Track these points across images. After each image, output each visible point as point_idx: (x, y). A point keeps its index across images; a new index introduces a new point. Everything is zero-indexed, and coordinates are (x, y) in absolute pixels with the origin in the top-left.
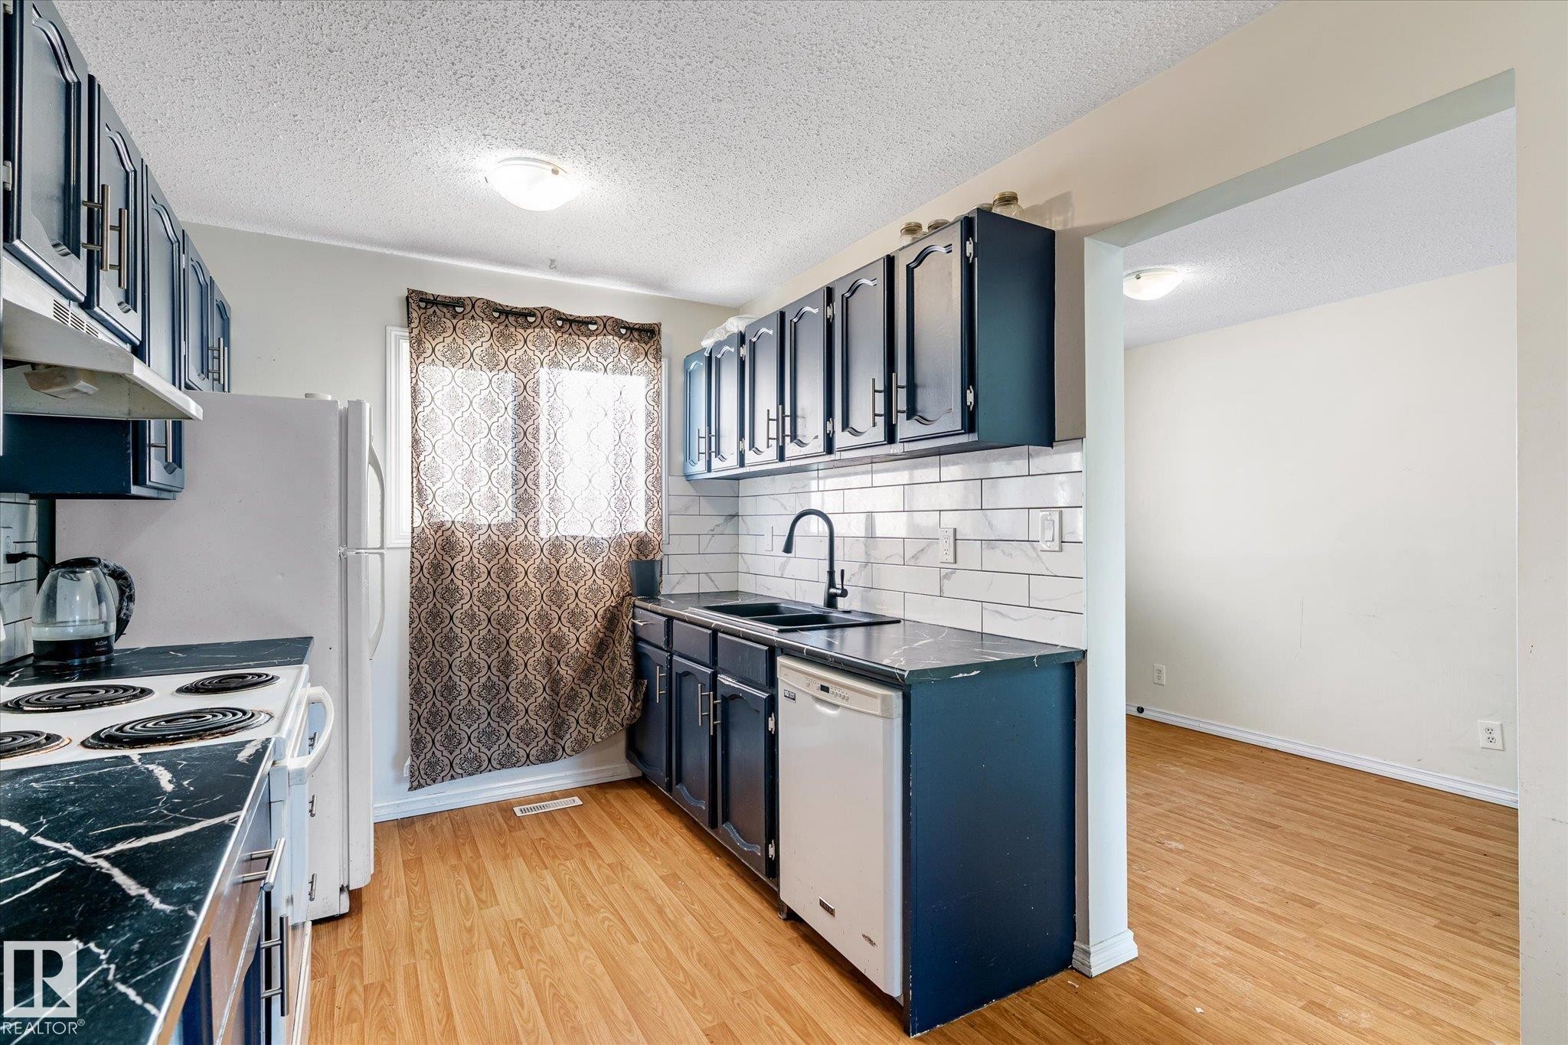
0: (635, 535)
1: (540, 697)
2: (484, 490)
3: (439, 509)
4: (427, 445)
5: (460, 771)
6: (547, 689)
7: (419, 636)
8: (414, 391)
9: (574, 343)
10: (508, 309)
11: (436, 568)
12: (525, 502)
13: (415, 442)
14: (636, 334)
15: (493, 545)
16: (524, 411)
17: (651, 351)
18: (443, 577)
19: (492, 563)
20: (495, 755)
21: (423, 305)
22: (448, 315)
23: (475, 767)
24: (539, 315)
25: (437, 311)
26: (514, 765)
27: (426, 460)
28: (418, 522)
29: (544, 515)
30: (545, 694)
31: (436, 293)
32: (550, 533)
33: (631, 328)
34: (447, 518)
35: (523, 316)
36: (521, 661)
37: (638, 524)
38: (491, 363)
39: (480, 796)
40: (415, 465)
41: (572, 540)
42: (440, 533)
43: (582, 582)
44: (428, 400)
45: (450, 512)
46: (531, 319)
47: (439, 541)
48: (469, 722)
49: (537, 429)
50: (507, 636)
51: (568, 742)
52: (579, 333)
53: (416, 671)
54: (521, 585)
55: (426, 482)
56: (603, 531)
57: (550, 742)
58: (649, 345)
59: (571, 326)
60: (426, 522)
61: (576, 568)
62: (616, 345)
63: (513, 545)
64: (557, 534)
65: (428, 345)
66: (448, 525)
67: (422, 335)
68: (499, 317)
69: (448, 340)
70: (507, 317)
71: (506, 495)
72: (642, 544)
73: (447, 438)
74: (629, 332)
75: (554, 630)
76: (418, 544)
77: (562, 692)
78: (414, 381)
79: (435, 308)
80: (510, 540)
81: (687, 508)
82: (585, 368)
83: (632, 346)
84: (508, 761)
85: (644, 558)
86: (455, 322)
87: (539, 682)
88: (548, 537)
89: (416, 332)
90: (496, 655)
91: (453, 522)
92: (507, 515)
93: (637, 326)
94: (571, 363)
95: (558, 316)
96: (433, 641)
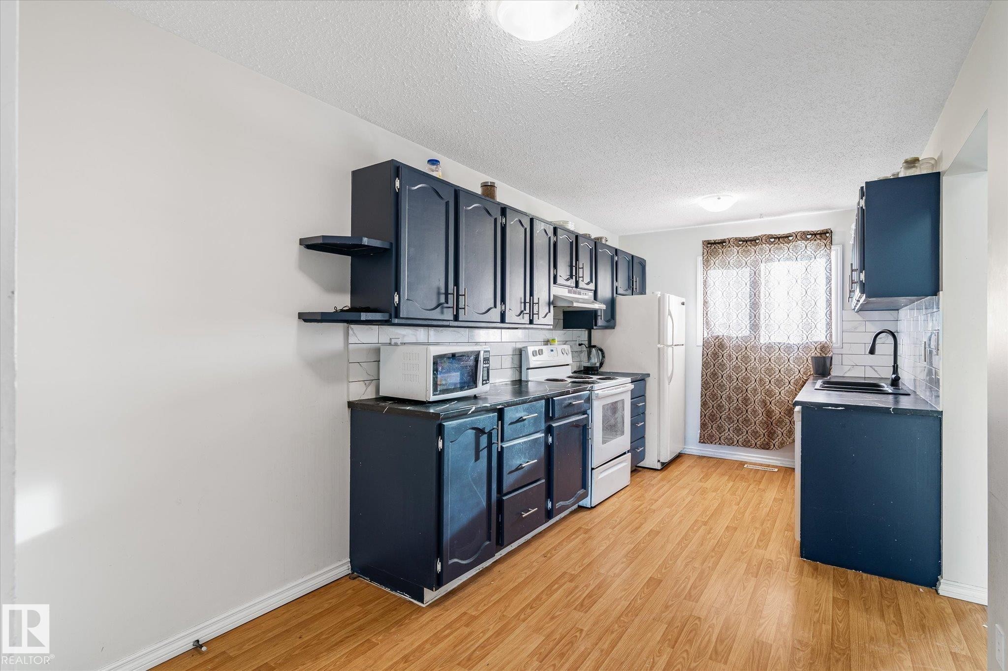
0: (819, 343)
1: (761, 417)
2: (735, 321)
3: (717, 330)
4: (711, 303)
5: (724, 442)
6: (764, 414)
7: (706, 382)
8: (705, 282)
9: (781, 248)
10: (747, 239)
11: (715, 355)
12: (755, 326)
13: (705, 303)
14: (818, 236)
15: (739, 346)
16: (755, 284)
17: (828, 243)
18: (718, 359)
19: (738, 354)
20: (741, 440)
21: (709, 245)
22: (720, 247)
23: (730, 443)
24: (760, 239)
25: (716, 247)
26: (749, 447)
27: (711, 309)
28: (706, 335)
29: (762, 333)
30: (763, 417)
31: (715, 239)
32: (765, 341)
33: (814, 234)
34: (721, 334)
35: (753, 241)
36: (753, 400)
37: (820, 337)
38: (739, 265)
39: (734, 456)
40: (705, 312)
41: (778, 344)
42: (717, 340)
43: (783, 366)
44: (712, 285)
45: (720, 330)
46: (757, 241)
47: (717, 344)
48: (729, 423)
49: (760, 292)
50: (747, 387)
51: (777, 441)
52: (784, 242)
53: (704, 396)
54: (752, 365)
55: (711, 318)
56: (795, 340)
57: (766, 440)
58: (827, 240)
59: (779, 240)
60: (710, 336)
61: (779, 358)
62: (803, 245)
63: (749, 346)
64: (770, 341)
65: (712, 261)
66: (721, 337)
67: (709, 258)
68: (742, 244)
69: (721, 258)
70: (747, 242)
71: (746, 322)
72: (824, 348)
73: (720, 300)
74: (814, 236)
75: (767, 387)
76: (706, 344)
77: (774, 418)
78: (705, 278)
79: (715, 245)
80: (748, 344)
81: (856, 328)
82: (787, 259)
83: (816, 243)
84: (746, 444)
85: (824, 355)
86: (723, 249)
87: (760, 410)
88: (764, 343)
89: (705, 257)
90: (741, 395)
91: (723, 336)
92: (746, 332)
93: (819, 232)
94: (779, 258)
95: (772, 237)
96: (713, 385)
